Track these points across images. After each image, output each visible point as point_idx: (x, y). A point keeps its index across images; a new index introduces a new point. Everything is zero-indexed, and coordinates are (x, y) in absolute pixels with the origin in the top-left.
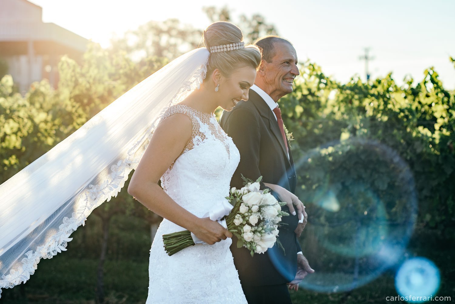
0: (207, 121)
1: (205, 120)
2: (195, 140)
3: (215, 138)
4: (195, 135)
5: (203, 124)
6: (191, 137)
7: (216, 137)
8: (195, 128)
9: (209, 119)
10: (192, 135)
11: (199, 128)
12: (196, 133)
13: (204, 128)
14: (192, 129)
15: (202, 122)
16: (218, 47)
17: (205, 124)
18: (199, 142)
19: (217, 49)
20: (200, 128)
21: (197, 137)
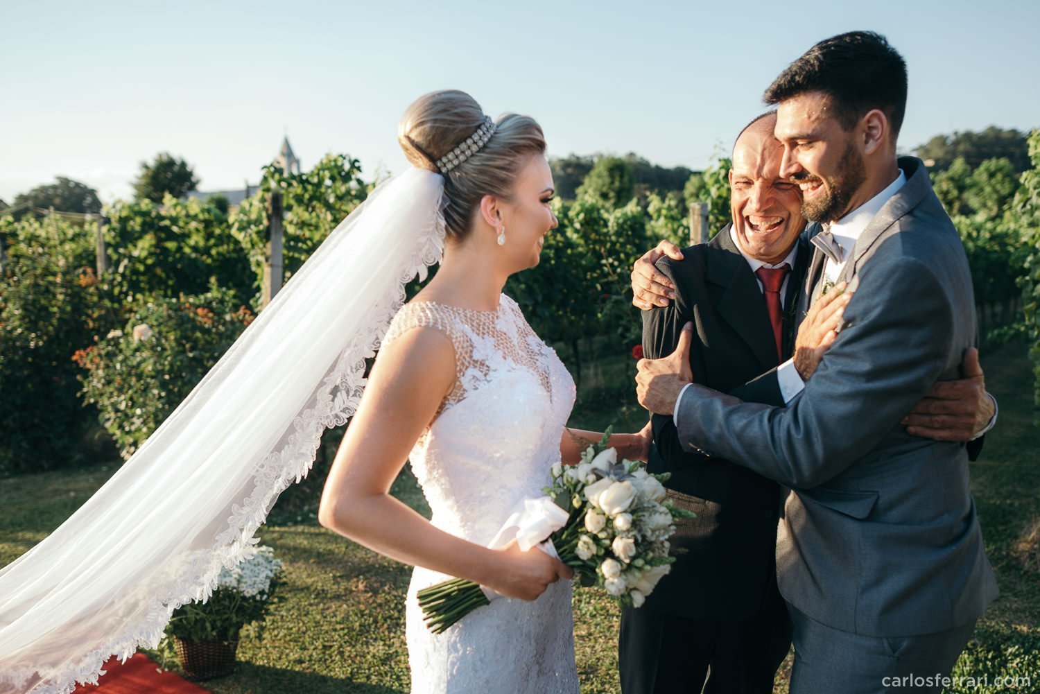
0: (489, 328)
1: (484, 329)
2: (466, 381)
3: (513, 365)
4: (464, 370)
5: (480, 338)
6: (456, 375)
7: (515, 361)
8: (461, 354)
9: (493, 323)
10: (455, 370)
11: (471, 351)
12: (466, 364)
13: (484, 348)
14: (455, 357)
15: (478, 334)
16: (457, 151)
17: (486, 336)
18: (478, 382)
19: (457, 157)
20: (475, 351)
21: (471, 372)
